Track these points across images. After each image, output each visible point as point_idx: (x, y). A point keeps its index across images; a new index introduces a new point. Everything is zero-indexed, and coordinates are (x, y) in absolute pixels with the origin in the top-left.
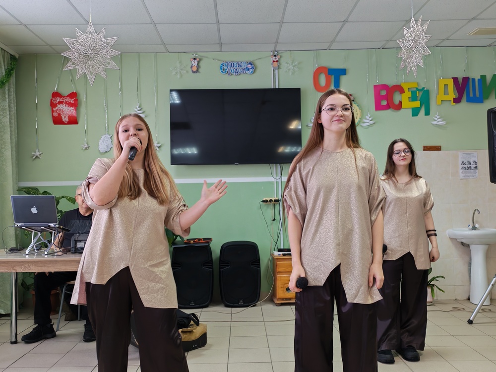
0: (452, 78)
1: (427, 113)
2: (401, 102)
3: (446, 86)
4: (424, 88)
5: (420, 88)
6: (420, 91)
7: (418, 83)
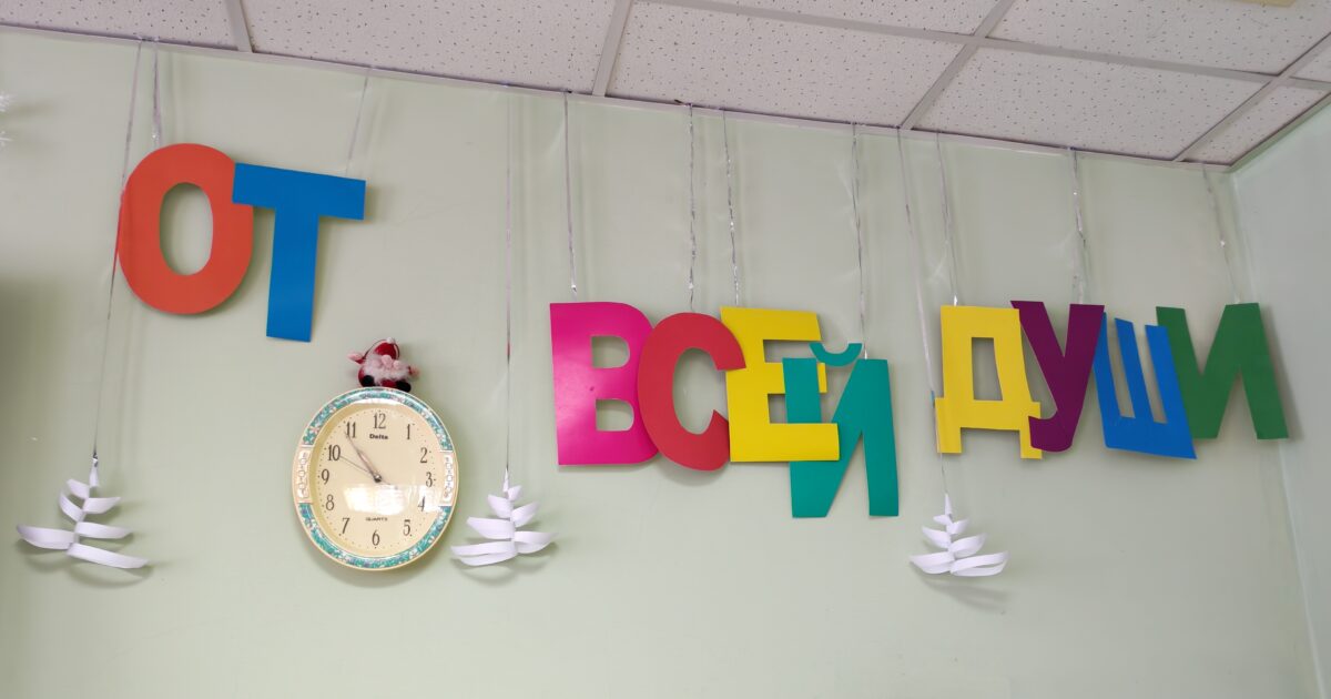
0: (1016, 304)
1: (884, 502)
2: (720, 425)
3: (982, 345)
4: (855, 349)
5: (835, 347)
6: (834, 362)
7: (819, 319)
